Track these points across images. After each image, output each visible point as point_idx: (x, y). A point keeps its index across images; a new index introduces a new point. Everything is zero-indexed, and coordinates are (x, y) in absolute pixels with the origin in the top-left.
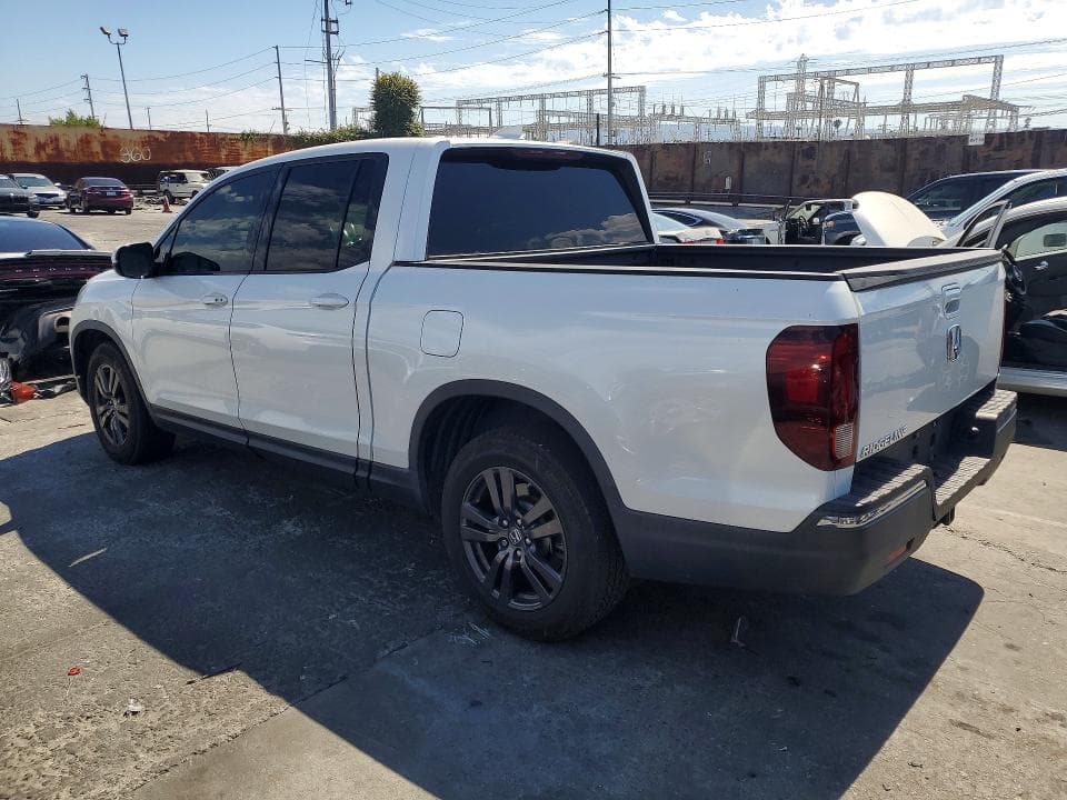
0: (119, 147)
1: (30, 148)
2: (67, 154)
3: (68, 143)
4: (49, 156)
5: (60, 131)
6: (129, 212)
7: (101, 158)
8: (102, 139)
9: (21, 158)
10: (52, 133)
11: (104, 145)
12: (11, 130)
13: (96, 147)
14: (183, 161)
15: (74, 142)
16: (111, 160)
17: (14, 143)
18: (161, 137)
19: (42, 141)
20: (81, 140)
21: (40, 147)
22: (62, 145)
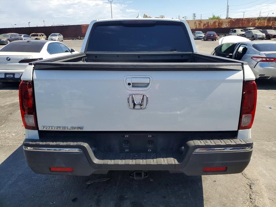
0: (222, 24)
1: (202, 25)
2: (210, 26)
3: (211, 23)
4: (206, 27)
5: (209, 21)
6: (216, 40)
7: (218, 27)
8: (219, 22)
9: (200, 27)
10: (207, 21)
11: (219, 23)
12: (199, 21)
13: (217, 24)
14: (238, 26)
15: (212, 23)
16: (220, 27)
17: (199, 24)
18: (234, 20)
19: (205, 23)
20: (214, 23)
21: (204, 25)
22: (209, 24)
